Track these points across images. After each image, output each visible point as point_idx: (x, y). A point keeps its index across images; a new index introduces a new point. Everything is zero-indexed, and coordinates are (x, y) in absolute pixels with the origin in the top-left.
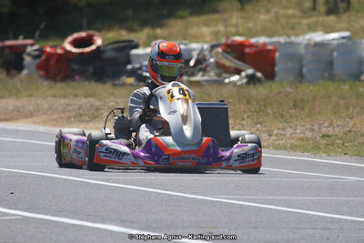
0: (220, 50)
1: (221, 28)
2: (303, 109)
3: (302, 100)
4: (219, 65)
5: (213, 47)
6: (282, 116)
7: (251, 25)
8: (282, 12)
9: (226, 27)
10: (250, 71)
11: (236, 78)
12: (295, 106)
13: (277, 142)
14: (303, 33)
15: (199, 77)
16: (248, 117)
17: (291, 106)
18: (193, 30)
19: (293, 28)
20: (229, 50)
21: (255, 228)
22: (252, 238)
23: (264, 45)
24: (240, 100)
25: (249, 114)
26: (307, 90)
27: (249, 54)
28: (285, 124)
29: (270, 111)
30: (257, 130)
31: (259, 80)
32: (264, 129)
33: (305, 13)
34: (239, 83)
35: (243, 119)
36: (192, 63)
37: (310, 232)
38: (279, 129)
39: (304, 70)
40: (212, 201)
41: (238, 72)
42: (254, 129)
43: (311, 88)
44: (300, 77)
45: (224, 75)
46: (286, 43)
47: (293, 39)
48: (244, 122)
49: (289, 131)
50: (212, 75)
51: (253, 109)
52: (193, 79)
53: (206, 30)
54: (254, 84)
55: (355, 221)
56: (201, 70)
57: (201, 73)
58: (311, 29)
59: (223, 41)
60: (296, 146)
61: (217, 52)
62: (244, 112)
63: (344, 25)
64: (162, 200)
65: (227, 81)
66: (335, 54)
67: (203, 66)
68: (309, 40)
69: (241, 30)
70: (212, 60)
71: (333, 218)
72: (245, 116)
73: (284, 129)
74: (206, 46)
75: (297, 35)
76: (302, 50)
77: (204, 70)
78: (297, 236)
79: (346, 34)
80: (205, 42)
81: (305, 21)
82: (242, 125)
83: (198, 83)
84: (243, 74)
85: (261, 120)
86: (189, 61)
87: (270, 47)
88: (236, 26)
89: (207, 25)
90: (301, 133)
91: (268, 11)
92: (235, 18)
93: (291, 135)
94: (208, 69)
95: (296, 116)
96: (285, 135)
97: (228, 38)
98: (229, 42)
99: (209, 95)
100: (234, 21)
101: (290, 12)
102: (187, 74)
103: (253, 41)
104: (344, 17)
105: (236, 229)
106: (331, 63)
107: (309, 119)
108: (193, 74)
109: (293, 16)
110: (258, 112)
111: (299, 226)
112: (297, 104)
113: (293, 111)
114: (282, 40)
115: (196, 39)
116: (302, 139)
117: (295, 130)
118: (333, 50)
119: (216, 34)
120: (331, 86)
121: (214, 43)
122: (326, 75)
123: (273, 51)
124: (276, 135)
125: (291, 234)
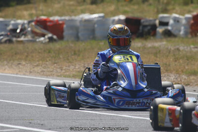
0: (33, 24)
1: (34, 12)
2: (79, 55)
3: (79, 51)
4: (33, 32)
5: (29, 22)
6: (68, 59)
7: (50, 10)
8: (67, 3)
9: (36, 11)
10: (50, 35)
11: (42, 39)
12: (75, 54)
13: (65, 74)
14: (79, 14)
15: (22, 39)
16: (50, 60)
17: (73, 53)
18: (19, 13)
19: (73, 12)
20: (38, 23)
21: (54, 120)
22: (52, 125)
23: (58, 21)
24: (45, 51)
25: (50, 58)
26: (81, 45)
27: (49, 26)
28: (70, 64)
29: (61, 57)
30: (55, 67)
31: (55, 40)
32: (58, 67)
33: (79, 4)
34: (44, 42)
35: (47, 61)
36: (18, 31)
37: (84, 121)
38: (66, 66)
39: (80, 35)
40: (30, 106)
41: (43, 35)
42: (53, 67)
43: (83, 44)
44: (77, 38)
45: (36, 37)
46: (69, 20)
47: (73, 17)
48: (47, 63)
49: (72, 67)
50: (29, 37)
51: (52, 56)
52: (19, 39)
53: (26, 13)
54: (52, 42)
55: (108, 115)
56: (23, 34)
57: (23, 36)
58: (83, 12)
59: (35, 18)
60: (76, 76)
61: (32, 25)
62: (47, 57)
63: (101, 10)
64: (3, 105)
65: (37, 40)
66: (96, 26)
67: (24, 32)
68: (82, 18)
69: (45, 13)
70: (29, 29)
71: (96, 114)
72: (48, 59)
73: (69, 66)
74: (26, 22)
75: (75, 15)
76: (78, 24)
77: (25, 35)
78: (77, 124)
79: (102, 15)
80: (25, 19)
81: (80, 8)
82: (46, 64)
83: (22, 42)
84: (46, 37)
85: (56, 62)
86: (17, 30)
87: (60, 22)
88: (42, 10)
89: (26, 10)
90: (78, 68)
91: (59, 3)
92: (42, 7)
93: (73, 69)
94: (27, 34)
95: (75, 59)
96: (69, 70)
97: (38, 17)
98: (38, 19)
99: (28, 48)
100: (41, 8)
101: (71, 3)
102: (15, 37)
103: (51, 18)
104: (101, 6)
105: (44, 120)
106: (93, 31)
107: (82, 61)
108: (19, 37)
109: (73, 5)
110: (55, 57)
111: (78, 118)
112: (76, 53)
113: (73, 57)
114: (67, 18)
115: (20, 18)
116: (79, 72)
117: (75, 66)
118: (95, 24)
119: (31, 15)
120: (94, 43)
121: (30, 20)
122: (91, 37)
123: (63, 24)
124: (65, 70)
125: (74, 123)
